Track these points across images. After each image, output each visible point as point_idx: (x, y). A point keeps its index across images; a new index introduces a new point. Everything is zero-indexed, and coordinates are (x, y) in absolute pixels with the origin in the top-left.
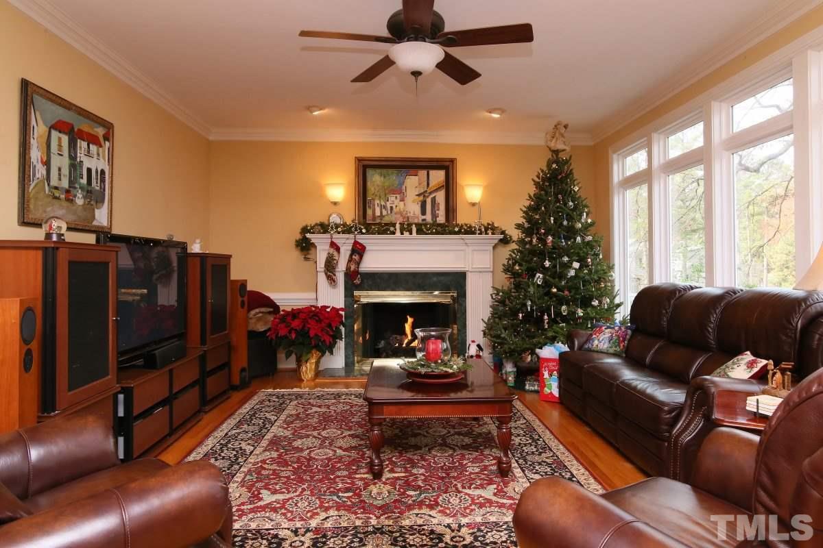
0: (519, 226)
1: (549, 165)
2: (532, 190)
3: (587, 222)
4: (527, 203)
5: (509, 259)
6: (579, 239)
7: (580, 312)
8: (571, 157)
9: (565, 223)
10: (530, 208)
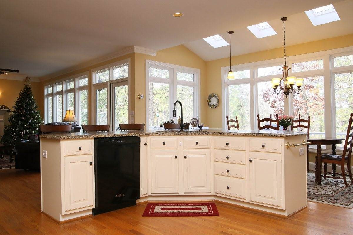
0: (14, 107)
1: (24, 89)
2: (19, 96)
3: (35, 106)
4: (17, 100)
5: (11, 117)
6: (33, 111)
7: (33, 132)
8: (31, 87)
9: (29, 106)
10: (18, 102)
